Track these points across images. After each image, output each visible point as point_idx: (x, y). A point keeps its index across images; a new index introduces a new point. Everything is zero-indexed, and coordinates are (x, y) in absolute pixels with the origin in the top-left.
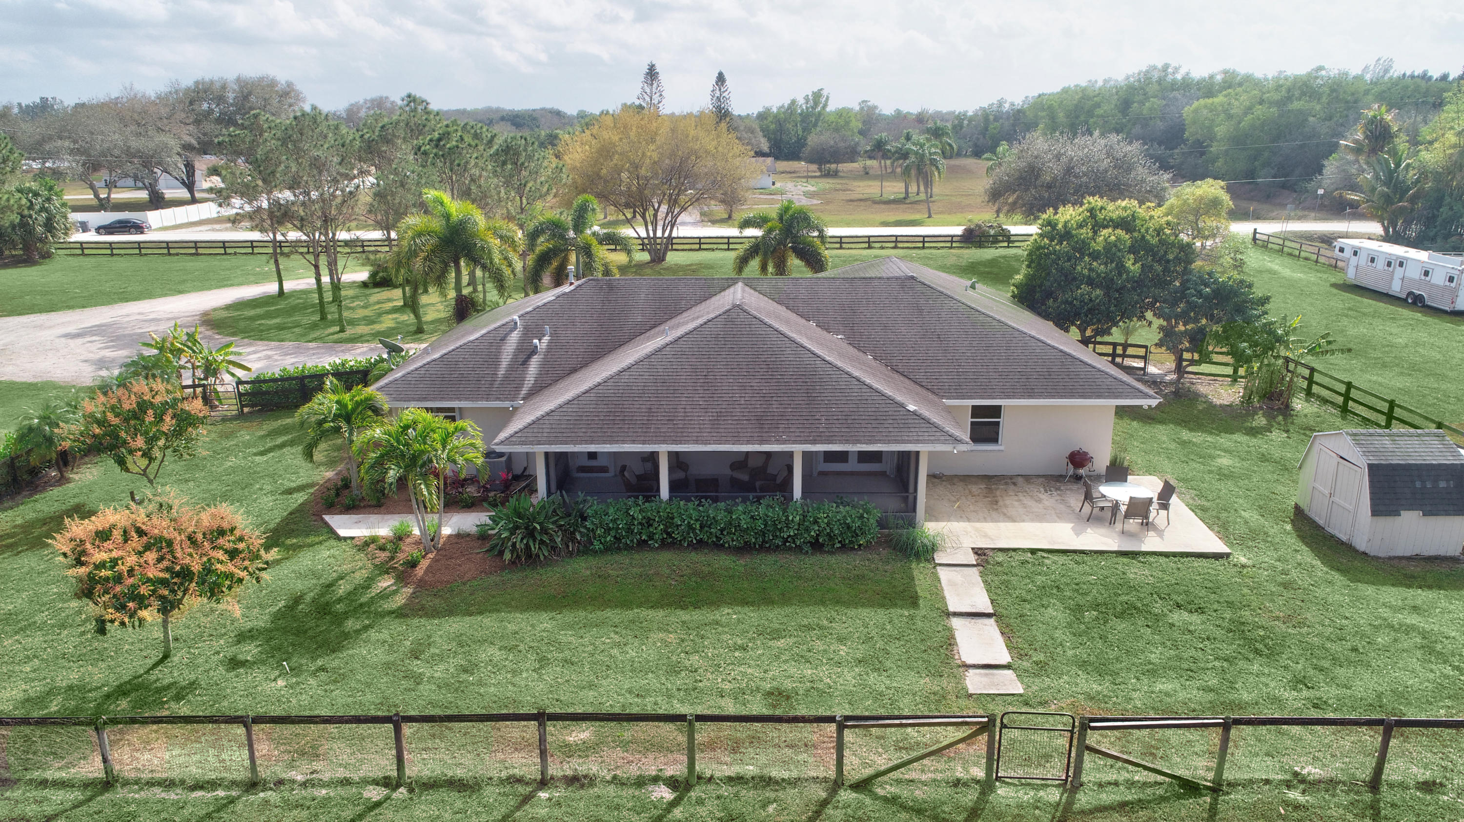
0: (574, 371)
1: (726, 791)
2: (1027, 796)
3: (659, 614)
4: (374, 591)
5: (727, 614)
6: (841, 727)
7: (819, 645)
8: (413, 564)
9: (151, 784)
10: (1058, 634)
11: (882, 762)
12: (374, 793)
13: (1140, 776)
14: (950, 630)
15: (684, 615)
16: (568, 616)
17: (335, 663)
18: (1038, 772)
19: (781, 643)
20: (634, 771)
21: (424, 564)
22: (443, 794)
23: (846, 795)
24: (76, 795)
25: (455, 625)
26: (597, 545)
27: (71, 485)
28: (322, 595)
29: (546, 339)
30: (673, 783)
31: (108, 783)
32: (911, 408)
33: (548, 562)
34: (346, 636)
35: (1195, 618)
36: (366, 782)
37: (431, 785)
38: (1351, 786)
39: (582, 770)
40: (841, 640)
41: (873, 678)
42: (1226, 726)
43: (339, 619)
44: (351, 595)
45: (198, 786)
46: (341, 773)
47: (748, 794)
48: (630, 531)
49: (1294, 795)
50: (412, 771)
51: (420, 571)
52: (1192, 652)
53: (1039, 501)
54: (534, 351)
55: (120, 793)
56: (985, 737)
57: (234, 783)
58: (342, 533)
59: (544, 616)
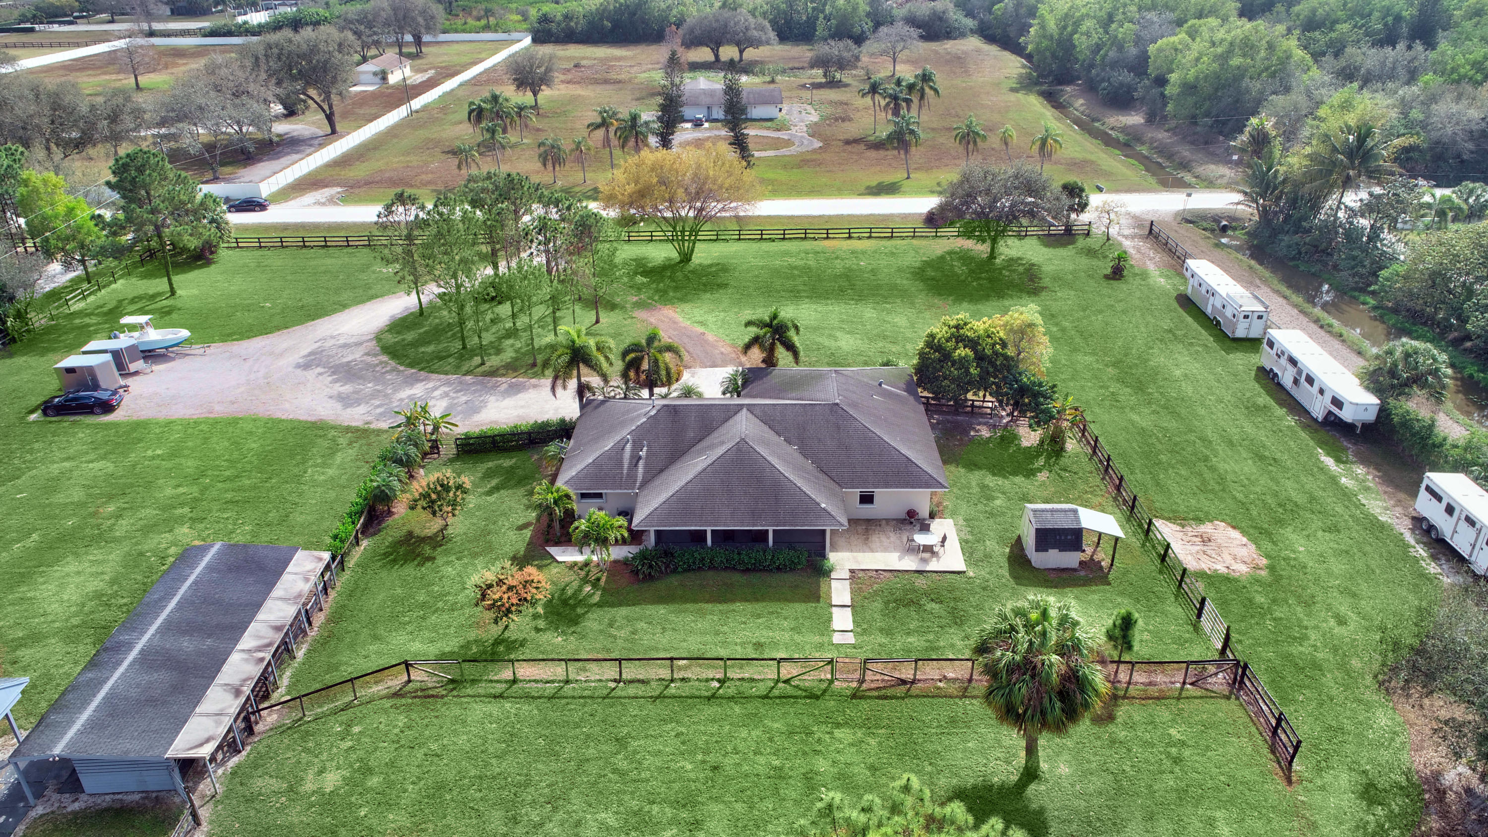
0: (662, 471)
1: (738, 683)
2: (845, 685)
3: (710, 606)
4: (584, 593)
5: (738, 606)
6: (779, 662)
7: (776, 621)
8: (598, 579)
9: (530, 681)
10: (875, 615)
11: (795, 672)
12: (613, 685)
13: (886, 678)
14: (831, 613)
15: (720, 607)
16: (672, 607)
17: (579, 630)
18: (850, 676)
19: (760, 621)
20: (704, 676)
21: (603, 579)
22: (636, 685)
23: (781, 685)
24: (504, 686)
25: (624, 611)
26: (680, 569)
27: (396, 516)
28: (562, 594)
29: (645, 449)
30: (719, 681)
31: (515, 681)
32: (823, 505)
33: (658, 579)
34: (579, 616)
35: (937, 606)
36: (607, 680)
37: (631, 682)
38: (962, 681)
39: (686, 676)
40: (785, 619)
41: (796, 637)
42: (916, 661)
43: (574, 607)
44: (575, 594)
45: (548, 682)
46: (598, 677)
47: (746, 684)
48: (694, 563)
49: (941, 685)
50: (624, 676)
51: (602, 582)
52: (929, 624)
53: (889, 538)
54: (640, 458)
55: (520, 685)
56: (829, 667)
57: (560, 681)
58: (559, 559)
59: (661, 606)
